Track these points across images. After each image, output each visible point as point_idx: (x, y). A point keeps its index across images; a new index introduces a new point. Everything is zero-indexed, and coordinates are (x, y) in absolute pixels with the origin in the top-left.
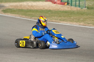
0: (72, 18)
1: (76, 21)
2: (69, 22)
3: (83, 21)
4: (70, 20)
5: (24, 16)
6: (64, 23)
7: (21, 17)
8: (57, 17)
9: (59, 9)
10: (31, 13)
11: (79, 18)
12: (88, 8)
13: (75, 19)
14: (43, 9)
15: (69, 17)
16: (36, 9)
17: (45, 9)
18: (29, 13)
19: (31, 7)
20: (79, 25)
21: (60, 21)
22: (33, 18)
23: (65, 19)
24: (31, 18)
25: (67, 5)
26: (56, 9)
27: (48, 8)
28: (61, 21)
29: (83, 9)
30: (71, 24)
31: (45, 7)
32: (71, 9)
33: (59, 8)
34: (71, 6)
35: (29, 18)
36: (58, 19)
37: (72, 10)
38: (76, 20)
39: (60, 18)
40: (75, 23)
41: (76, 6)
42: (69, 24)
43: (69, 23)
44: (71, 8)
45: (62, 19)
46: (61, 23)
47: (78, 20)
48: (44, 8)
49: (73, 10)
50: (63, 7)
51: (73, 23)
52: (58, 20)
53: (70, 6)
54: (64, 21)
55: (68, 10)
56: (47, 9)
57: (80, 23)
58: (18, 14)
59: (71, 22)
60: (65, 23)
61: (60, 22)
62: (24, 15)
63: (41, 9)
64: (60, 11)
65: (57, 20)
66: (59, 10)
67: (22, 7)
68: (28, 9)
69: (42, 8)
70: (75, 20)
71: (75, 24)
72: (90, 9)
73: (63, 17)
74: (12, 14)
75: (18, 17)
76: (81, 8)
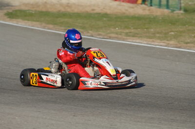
0: (152, 30)
1: (159, 38)
2: (145, 39)
3: (174, 38)
4: (147, 35)
5: (51, 26)
6: (134, 41)
7: (44, 27)
9: (124, 11)
10: (66, 20)
11: (167, 31)
12: (186, 11)
13: (158, 33)
14: (92, 12)
15: (146, 29)
16: (76, 11)
17: (95, 12)
18: (63, 20)
19: (67, 8)
20: (166, 46)
21: (125, 37)
23: (138, 34)
25: (142, 4)
26: (119, 11)
27: (102, 10)
28: (128, 38)
29: (175, 12)
30: (150, 43)
31: (95, 8)
34: (151, 6)
35: (62, 29)
36: (123, 32)
37: (151, 13)
38: (161, 36)
39: (127, 31)
40: (158, 42)
41: (160, 6)
42: (145, 43)
43: (146, 41)
44: (149, 10)
46: (129, 40)
47: (163, 36)
48: (93, 10)
49: (154, 13)
50: (133, 8)
51: (153, 41)
52: (123, 34)
53: (149, 5)
54: (134, 38)
55: (144, 13)
56: (100, 11)
57: (168, 40)
58: (38, 21)
59: (148, 40)
60: (137, 41)
61: (127, 39)
62: (51, 24)
63: (87, 12)
64: (128, 17)
65: (121, 34)
66: (124, 13)
67: (49, 6)
68: (60, 11)
69: (88, 9)
70: (158, 35)
71: (157, 44)
73: (134, 28)
74: (26, 21)
75: (37, 27)
76: (171, 10)
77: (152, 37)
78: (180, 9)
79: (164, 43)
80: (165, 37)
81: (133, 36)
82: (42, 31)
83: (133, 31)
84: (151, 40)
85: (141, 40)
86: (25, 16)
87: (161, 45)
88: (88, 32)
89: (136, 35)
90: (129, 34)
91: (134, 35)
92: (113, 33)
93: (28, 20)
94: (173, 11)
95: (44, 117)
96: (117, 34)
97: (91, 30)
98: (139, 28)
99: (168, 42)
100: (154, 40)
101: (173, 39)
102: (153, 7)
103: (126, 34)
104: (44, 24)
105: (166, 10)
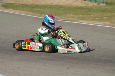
0: (92, 15)
1: (98, 20)
2: (90, 21)
3: (108, 20)
4: (91, 18)
5: (31, 13)
6: (84, 22)
7: (27, 14)
8: (74, 15)
9: (71, 4)
10: (39, 9)
11: (101, 16)
12: (106, 3)
13: (97, 17)
14: (52, 4)
15: (89, 15)
17: (54, 4)
18: (37, 9)
19: (36, 2)
20: (104, 25)
21: (78, 20)
22: (44, 15)
23: (85, 18)
24: (40, 16)
26: (68, 4)
27: (57, 3)
28: (79, 20)
29: (100, 4)
30: (93, 23)
32: (86, 5)
33: (72, 3)
35: (38, 15)
36: (76, 17)
38: (99, 19)
39: (77, 16)
43: (91, 22)
44: (85, 3)
45: (80, 17)
46: (81, 22)
47: (100, 19)
48: (52, 3)
50: (75, 2)
51: (95, 22)
53: (84, 0)
54: (83, 20)
55: (83, 5)
56: (57, 4)
57: (104, 22)
58: (23, 10)
59: (92, 21)
60: (86, 22)
63: (49, 4)
65: (74, 18)
66: (71, 5)
67: (25, 1)
68: (33, 4)
70: (97, 18)
71: (98, 24)
72: (110, 5)
73: (81, 15)
74: (16, 10)
75: (23, 14)
76: (98, 3)
77: (94, 19)
78: (104, 3)
79: (102, 23)
80: (101, 19)
82: (27, 16)
83: (81, 16)
85: (88, 21)
86: (14, 7)
87: (101, 25)
91: (83, 19)
92: (69, 17)
93: (17, 10)
94: (99, 4)
96: (72, 18)
97: (56, 15)
98: (84, 14)
99: (105, 23)
100: (96, 21)
101: (107, 21)
102: (86, 2)
103: (78, 18)
104: (26, 12)
105: (95, 3)
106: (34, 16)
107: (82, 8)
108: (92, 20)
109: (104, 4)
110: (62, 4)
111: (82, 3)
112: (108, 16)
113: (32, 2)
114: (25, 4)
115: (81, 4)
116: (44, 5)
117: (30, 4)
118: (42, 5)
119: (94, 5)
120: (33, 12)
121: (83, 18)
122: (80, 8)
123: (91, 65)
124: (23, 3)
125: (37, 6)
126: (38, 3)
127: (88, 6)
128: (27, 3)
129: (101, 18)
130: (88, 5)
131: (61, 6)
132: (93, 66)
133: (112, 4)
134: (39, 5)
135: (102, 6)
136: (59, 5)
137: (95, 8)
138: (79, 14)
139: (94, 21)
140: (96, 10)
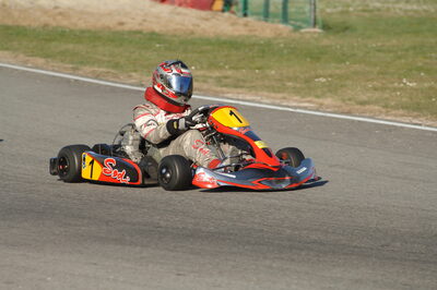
0: (273, 72)
1: (297, 91)
2: (266, 94)
3: (330, 91)
4: (267, 83)
5: (41, 61)
6: (241, 97)
7: (24, 63)
8: (202, 68)
9: (191, 27)
10: (71, 46)
11: (307, 75)
12: (326, 27)
13: (289, 79)
14: (120, 28)
15: (259, 69)
16: (82, 25)
17: (127, 28)
18: (63, 47)
19: (59, 18)
20: (317, 110)
21: (219, 89)
22: (88, 69)
23: (244, 81)
24: (74, 70)
25: (223, 11)
26: (179, 26)
27: (140, 24)
28: (224, 89)
29: (303, 31)
30: (278, 101)
31: (124, 20)
32: (250, 31)
33: (194, 25)
34: (245, 15)
35: (65, 68)
36: (211, 77)
37: (253, 33)
38: (298, 85)
39: (217, 74)
40: (296, 101)
41: (266, 15)
42: (268, 101)
43: (268, 97)
44: (246, 25)
45: (226, 77)
46: (229, 95)
47: (304, 86)
48: (122, 24)
49: (257, 33)
50: (207, 20)
51: (284, 98)
52: (209, 80)
53: (241, 14)
54: (240, 90)
55: (236, 33)
56: (137, 28)
57: (318, 97)
58: (7, 49)
59: (273, 95)
60: (248, 98)
61: (223, 93)
62: (41, 57)
63: (109, 28)
65: (205, 81)
66: (192, 33)
67: (16, 14)
68: (46, 25)
69: (110, 22)
70: (290, 84)
71: (295, 104)
72: (338, 32)
73: (231, 68)
75: (9, 63)
76: (292, 25)
77: (278, 87)
78: (315, 24)
79: (309, 102)
80: (307, 87)
81: (236, 87)
82: (24, 72)
83: (229, 73)
84: (280, 95)
85: (257, 95)
87: (305, 108)
88: (130, 76)
89: (241, 84)
90: (224, 81)
94: (297, 28)
95: (112, 277)
97: (135, 71)
98: (243, 68)
99: (321, 100)
100: (285, 95)
101: (329, 94)
102: (249, 19)
103: (219, 80)
104: (21, 56)
105: (281, 26)
106: (53, 71)
107: (233, 44)
108: (273, 89)
109: (317, 30)
110: (157, 29)
111: (233, 24)
112: (331, 76)
113: (45, 19)
114: (18, 27)
115: (230, 28)
116: (89, 31)
117: (35, 25)
118: (83, 32)
119: (280, 34)
120: (47, 56)
121: (238, 80)
122: (225, 43)
123: (268, 262)
124: (9, 22)
125: (62, 35)
126: (65, 23)
127: (255, 36)
128: (24, 24)
129: (307, 81)
130: (255, 30)
131: (153, 33)
132: (274, 265)
133: (347, 28)
134: (71, 31)
135: (308, 36)
136: (145, 32)
137: (282, 45)
138: (221, 68)
139: (279, 92)
140: (285, 51)
